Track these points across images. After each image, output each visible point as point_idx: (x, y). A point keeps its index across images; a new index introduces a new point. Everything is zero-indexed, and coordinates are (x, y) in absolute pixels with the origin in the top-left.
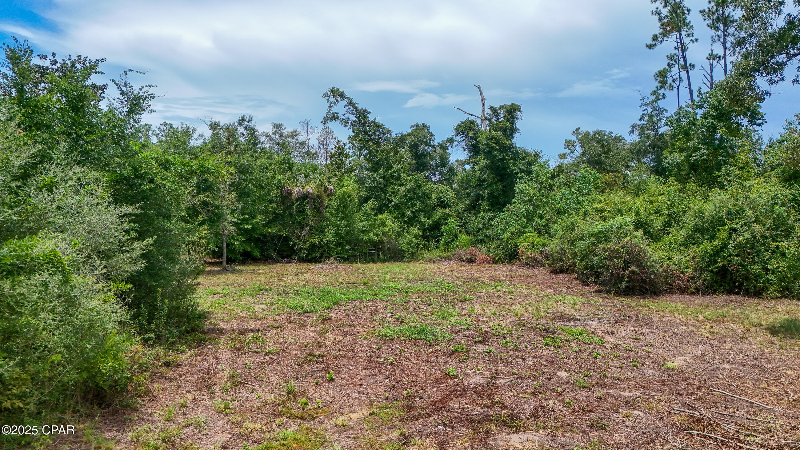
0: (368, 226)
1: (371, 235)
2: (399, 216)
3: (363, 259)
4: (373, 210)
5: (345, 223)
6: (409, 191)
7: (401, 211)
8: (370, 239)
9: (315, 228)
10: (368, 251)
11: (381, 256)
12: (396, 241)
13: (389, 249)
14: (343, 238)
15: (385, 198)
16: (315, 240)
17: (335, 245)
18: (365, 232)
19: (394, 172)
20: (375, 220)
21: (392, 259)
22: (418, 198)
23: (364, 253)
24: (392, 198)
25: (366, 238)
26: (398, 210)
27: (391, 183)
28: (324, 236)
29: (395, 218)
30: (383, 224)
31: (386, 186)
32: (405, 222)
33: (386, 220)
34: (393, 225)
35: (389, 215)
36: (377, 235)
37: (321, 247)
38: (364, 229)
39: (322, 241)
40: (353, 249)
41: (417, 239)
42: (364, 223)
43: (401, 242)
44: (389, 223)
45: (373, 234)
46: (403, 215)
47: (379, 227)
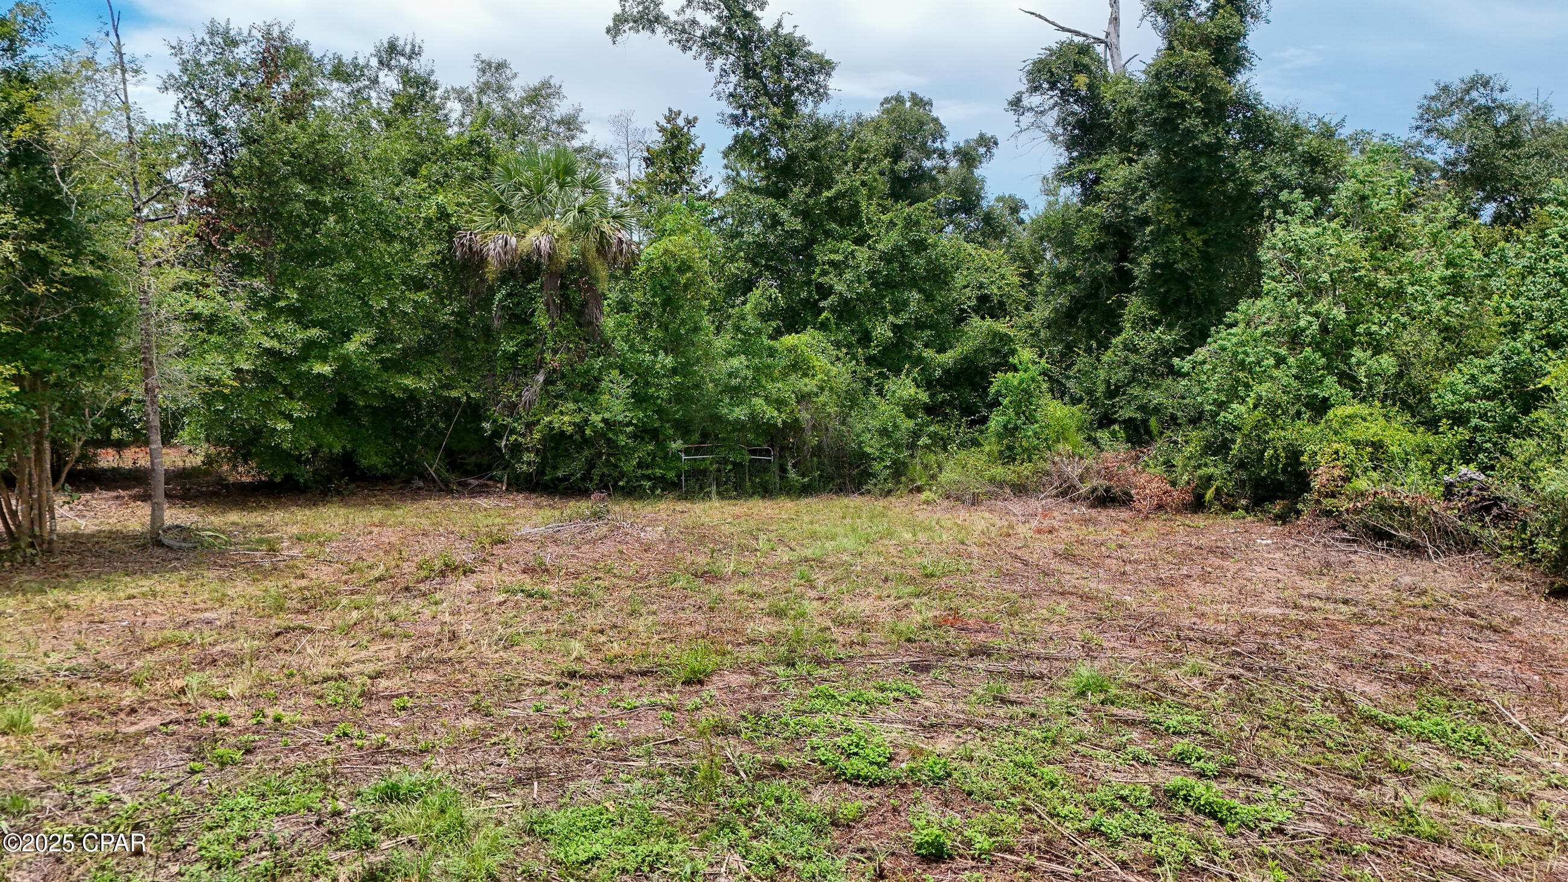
0: (750, 373)
1: (758, 402)
2: (854, 339)
3: (730, 486)
4: (766, 317)
5: (669, 361)
6: (887, 258)
7: (860, 325)
8: (753, 417)
9: (563, 376)
10: (748, 457)
11: (792, 474)
12: (843, 423)
13: (818, 451)
14: (660, 411)
15: (809, 283)
16: (564, 419)
17: (634, 436)
18: (737, 393)
19: (841, 195)
20: (772, 352)
21: (826, 484)
22: (914, 283)
23: (734, 463)
24: (831, 279)
25: (740, 413)
26: (850, 321)
27: (828, 234)
28: (594, 404)
29: (838, 345)
30: (799, 366)
31: (811, 242)
32: (870, 360)
33: (808, 353)
34: (834, 371)
35: (819, 335)
36: (779, 403)
37: (586, 441)
38: (734, 382)
39: (586, 421)
40: (698, 451)
41: (910, 416)
42: (735, 362)
43: (859, 427)
44: (820, 362)
45: (766, 398)
46: (865, 338)
47: (785, 375)
